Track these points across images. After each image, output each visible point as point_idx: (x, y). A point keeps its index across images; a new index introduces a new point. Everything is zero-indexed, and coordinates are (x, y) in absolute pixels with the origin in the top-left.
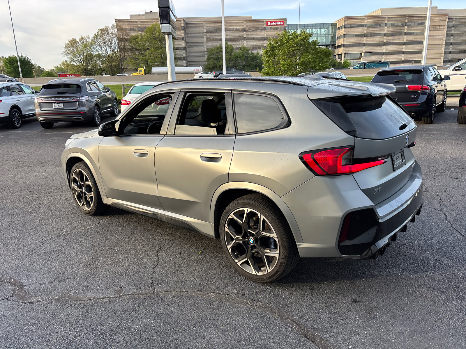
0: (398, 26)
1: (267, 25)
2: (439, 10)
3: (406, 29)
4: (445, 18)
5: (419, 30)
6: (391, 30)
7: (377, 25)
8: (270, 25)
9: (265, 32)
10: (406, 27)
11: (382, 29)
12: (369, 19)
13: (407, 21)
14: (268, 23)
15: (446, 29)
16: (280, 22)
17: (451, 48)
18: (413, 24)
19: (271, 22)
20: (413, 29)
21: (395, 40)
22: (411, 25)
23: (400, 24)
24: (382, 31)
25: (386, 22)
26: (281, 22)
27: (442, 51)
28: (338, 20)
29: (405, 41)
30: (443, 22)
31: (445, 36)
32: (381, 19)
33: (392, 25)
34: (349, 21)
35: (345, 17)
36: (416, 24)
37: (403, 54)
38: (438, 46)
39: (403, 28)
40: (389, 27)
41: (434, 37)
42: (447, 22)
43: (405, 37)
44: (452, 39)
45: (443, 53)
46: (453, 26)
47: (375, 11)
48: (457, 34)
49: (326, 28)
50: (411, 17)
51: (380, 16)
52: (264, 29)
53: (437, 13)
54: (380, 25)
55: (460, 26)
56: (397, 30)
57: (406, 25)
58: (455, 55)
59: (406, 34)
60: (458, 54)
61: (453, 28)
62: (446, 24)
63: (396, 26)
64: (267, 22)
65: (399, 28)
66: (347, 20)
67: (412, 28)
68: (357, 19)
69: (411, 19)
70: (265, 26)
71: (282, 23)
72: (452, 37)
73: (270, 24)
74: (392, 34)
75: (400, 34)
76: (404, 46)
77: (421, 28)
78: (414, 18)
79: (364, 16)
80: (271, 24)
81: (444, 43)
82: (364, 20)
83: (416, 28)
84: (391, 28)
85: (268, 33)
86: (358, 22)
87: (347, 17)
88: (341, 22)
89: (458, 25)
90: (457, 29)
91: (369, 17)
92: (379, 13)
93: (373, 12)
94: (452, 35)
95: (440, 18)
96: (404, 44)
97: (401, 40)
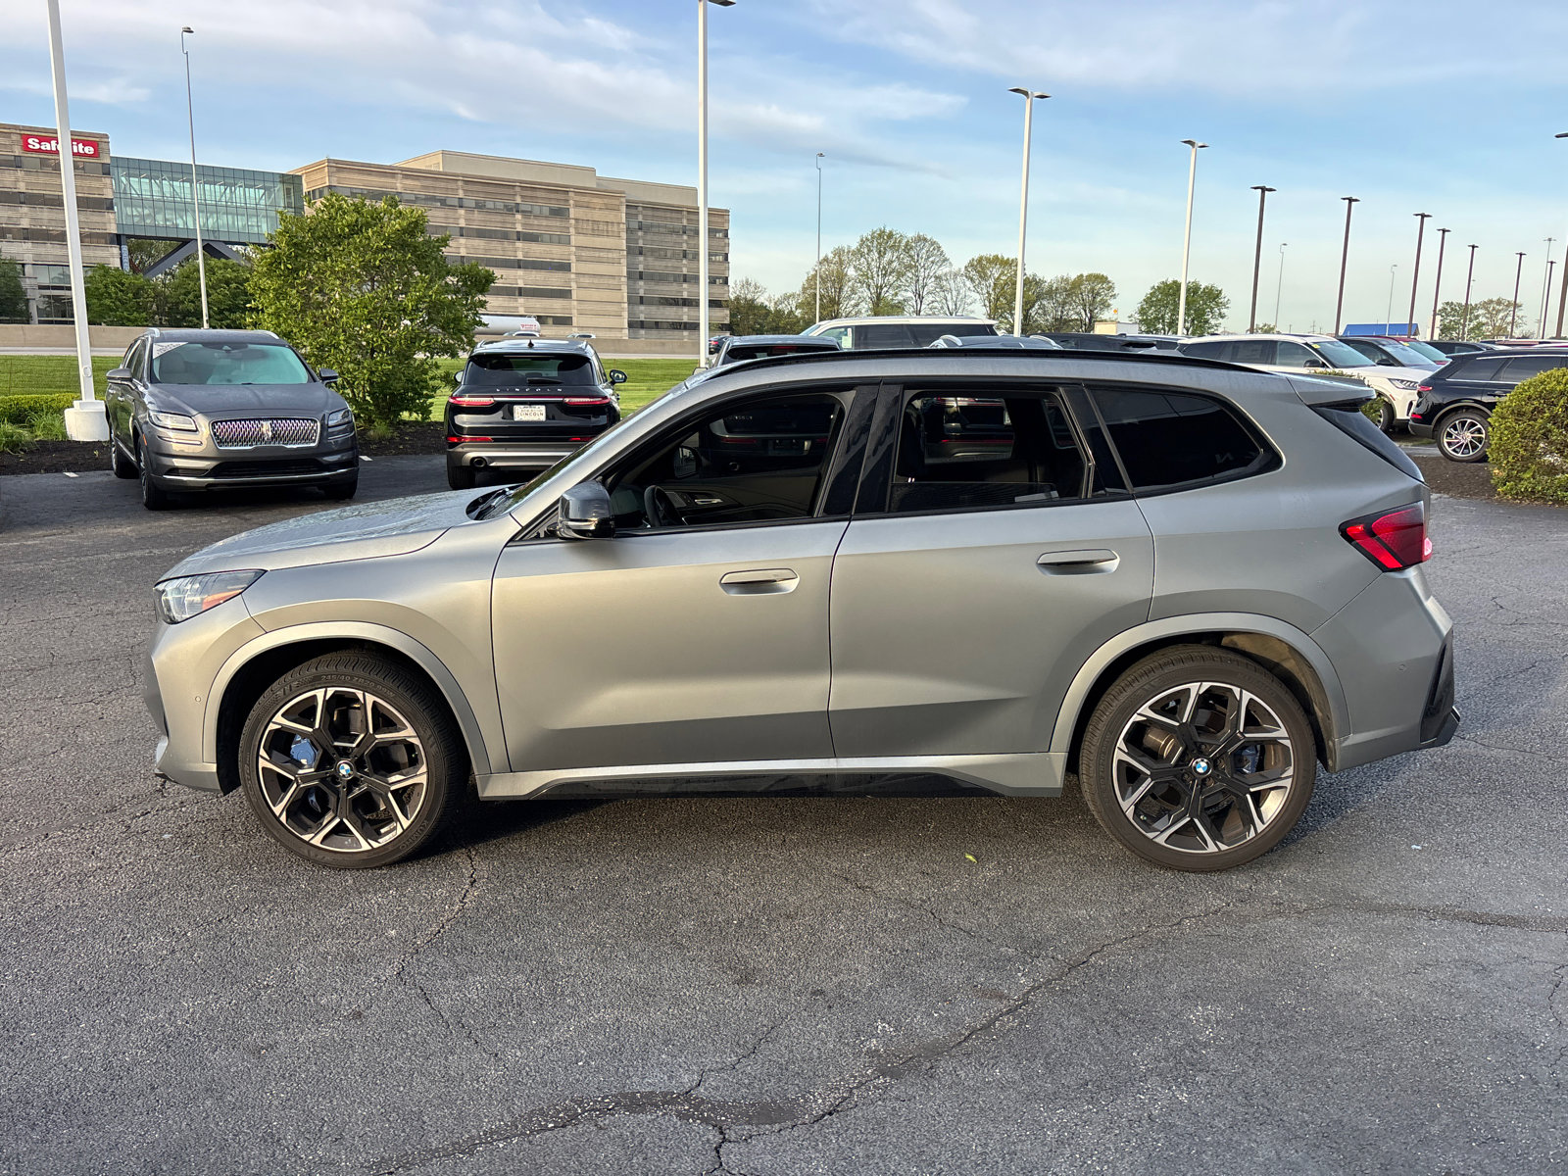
0: (495, 211)
1: (26, 147)
2: (599, 179)
3: (519, 223)
4: (617, 202)
5: (554, 229)
6: (478, 220)
7: (434, 199)
8: (40, 151)
9: (20, 173)
10: (519, 216)
11: (450, 213)
12: (406, 177)
13: (518, 200)
14: (30, 141)
15: (624, 235)
16: (81, 145)
17: (642, 288)
18: (536, 211)
19: (41, 140)
20: (540, 225)
21: (493, 252)
22: (531, 212)
23: (500, 205)
24: (451, 221)
25: (461, 194)
26: (86, 144)
27: (623, 297)
28: (306, 168)
29: (520, 256)
30: (614, 213)
31: (625, 253)
32: (443, 185)
33: (480, 206)
34: (342, 175)
35: (329, 161)
36: (546, 211)
37: (520, 295)
38: (611, 281)
39: (509, 219)
40: (470, 210)
41: (597, 254)
42: (624, 215)
43: (519, 244)
44: (640, 262)
45: (626, 300)
46: (640, 229)
47: (425, 157)
48: (652, 251)
49: (264, 188)
50: (530, 187)
51: (439, 173)
52: (16, 164)
53: (595, 186)
54: (443, 202)
55: (656, 230)
56: (494, 223)
57: (518, 211)
58: (653, 308)
59: (520, 236)
60: (661, 307)
61: (640, 233)
62: (624, 220)
63: (490, 212)
64: (25, 138)
65: (499, 218)
66: (338, 171)
67: (536, 222)
68: (370, 173)
69: (529, 193)
70: (18, 151)
71: (89, 150)
72: (641, 258)
73: (37, 146)
74: (481, 234)
75: (504, 236)
76: (520, 272)
77: (558, 224)
78: (539, 194)
79: (391, 167)
80: (43, 148)
81: (625, 274)
82: (393, 181)
83: (544, 223)
84: (477, 215)
85: (33, 179)
86: (374, 183)
87: (335, 161)
88: (318, 176)
89: (652, 226)
90: (649, 237)
91: (409, 174)
92: (436, 164)
93: (416, 159)
94: (641, 253)
95: (606, 201)
96: (519, 267)
97: (510, 253)
